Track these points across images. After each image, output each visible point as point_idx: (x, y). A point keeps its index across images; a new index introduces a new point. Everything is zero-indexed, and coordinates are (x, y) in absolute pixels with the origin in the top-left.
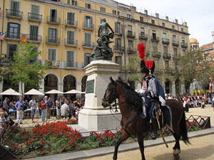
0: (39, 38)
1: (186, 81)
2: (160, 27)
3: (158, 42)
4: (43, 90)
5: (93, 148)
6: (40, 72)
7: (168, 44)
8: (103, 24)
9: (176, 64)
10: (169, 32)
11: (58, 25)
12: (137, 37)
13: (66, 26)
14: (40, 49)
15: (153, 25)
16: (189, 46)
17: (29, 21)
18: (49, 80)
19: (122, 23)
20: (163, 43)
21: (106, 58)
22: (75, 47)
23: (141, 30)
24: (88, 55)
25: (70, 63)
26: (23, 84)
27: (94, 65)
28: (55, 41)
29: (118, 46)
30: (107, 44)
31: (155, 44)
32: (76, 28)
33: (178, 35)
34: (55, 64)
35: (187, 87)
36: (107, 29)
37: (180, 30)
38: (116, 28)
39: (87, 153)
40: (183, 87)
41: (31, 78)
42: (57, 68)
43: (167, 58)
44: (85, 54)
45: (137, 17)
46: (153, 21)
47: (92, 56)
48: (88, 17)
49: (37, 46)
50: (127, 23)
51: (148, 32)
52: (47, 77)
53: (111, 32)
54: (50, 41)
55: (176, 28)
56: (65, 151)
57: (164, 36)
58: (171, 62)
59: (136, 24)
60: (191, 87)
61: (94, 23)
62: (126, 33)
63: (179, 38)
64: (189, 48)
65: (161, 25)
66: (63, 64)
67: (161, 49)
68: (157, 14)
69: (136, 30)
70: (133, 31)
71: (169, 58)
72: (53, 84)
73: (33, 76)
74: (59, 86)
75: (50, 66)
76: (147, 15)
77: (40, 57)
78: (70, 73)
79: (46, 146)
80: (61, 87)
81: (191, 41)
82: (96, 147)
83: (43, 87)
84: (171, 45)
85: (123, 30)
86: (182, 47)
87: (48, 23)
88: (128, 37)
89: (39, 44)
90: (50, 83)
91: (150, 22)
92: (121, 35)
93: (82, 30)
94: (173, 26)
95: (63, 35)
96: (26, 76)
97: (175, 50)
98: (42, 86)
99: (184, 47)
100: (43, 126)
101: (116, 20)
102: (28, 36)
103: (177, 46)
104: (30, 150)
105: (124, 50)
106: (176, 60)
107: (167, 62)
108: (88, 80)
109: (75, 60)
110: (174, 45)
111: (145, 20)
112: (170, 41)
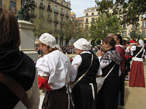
1: (67, 38)
3: (51, 11)
7: (57, 13)
10: (59, 6)
12: (38, 6)
16: (70, 16)
20: (55, 12)
31: (49, 13)
33: (64, 9)
35: (67, 42)
37: (66, 6)
40: (64, 42)
43: (56, 23)
55: (64, 4)
57: (55, 8)
58: (59, 26)
63: (65, 11)
64: (70, 18)
67: (53, 16)
69: (38, 1)
70: (35, 2)
71: (57, 23)
81: (71, 14)
84: (59, 14)
86: (66, 17)
94: (62, 3)
97: (62, 18)
99: (68, 17)
103: (63, 15)
107: (56, 26)
110: (61, 15)
112: (59, 12)
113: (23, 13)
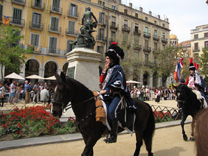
0: (22, 22)
2: (143, 21)
3: (139, 35)
4: (24, 74)
5: (70, 133)
6: (21, 56)
7: (149, 37)
8: (88, 12)
9: (155, 58)
10: (151, 26)
11: (42, 10)
12: (120, 29)
13: (51, 12)
14: (23, 33)
15: (136, 18)
16: (169, 41)
17: (13, 3)
18: (30, 65)
19: (106, 14)
20: (145, 36)
21: (88, 47)
22: (58, 34)
23: (124, 22)
24: (71, 43)
25: (53, 49)
26: (4, 68)
27: (75, 52)
28: (39, 27)
29: (101, 36)
30: (90, 32)
31: (136, 37)
32: (60, 15)
33: (158, 30)
34: (38, 49)
35: (164, 81)
36: (91, 18)
37: (162, 25)
38: (101, 18)
39: (63, 137)
40: (160, 80)
41: (12, 61)
42: (39, 54)
43: (147, 51)
44: (68, 42)
45: (121, 10)
46: (137, 14)
47: (75, 44)
48: (73, 5)
49: (20, 29)
50: (111, 14)
51: (131, 24)
52: (28, 61)
53: (94, 21)
54: (34, 26)
55: (158, 23)
56: (42, 135)
57: (146, 30)
58: (151, 56)
59: (120, 16)
60: (167, 80)
61: (79, 11)
62: (110, 24)
63: (160, 33)
64: (169, 43)
65: (144, 19)
66: (45, 51)
67: (142, 42)
68: (141, 8)
69: (120, 22)
70: (117, 23)
71: (149, 52)
72: (34, 69)
73: (14, 60)
74: (40, 72)
75: (32, 51)
76: (131, 8)
77: (22, 42)
78: (52, 59)
79: (24, 130)
80: (42, 72)
81: (171, 37)
82: (73, 133)
83: (24, 72)
84: (152, 39)
85: (107, 21)
86: (163, 42)
87: (32, 8)
88: (111, 28)
89: (22, 27)
90: (31, 68)
91: (134, 15)
92: (104, 26)
93: (66, 18)
94: (155, 22)
95: (47, 21)
96: (6, 59)
97: (156, 44)
98: (23, 70)
99: (165, 42)
100: (22, 110)
101: (101, 11)
102: (11, 19)
103: (158, 40)
104: (7, 133)
105: (106, 41)
106: (156, 54)
107: (147, 55)
108: (69, 67)
109: (57, 47)
110: (154, 39)
111: (129, 13)
112: (151, 36)
113: (82, 37)
